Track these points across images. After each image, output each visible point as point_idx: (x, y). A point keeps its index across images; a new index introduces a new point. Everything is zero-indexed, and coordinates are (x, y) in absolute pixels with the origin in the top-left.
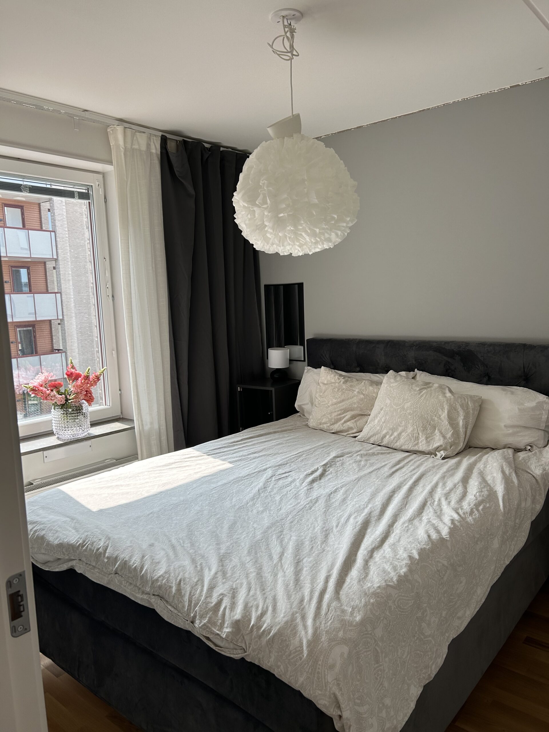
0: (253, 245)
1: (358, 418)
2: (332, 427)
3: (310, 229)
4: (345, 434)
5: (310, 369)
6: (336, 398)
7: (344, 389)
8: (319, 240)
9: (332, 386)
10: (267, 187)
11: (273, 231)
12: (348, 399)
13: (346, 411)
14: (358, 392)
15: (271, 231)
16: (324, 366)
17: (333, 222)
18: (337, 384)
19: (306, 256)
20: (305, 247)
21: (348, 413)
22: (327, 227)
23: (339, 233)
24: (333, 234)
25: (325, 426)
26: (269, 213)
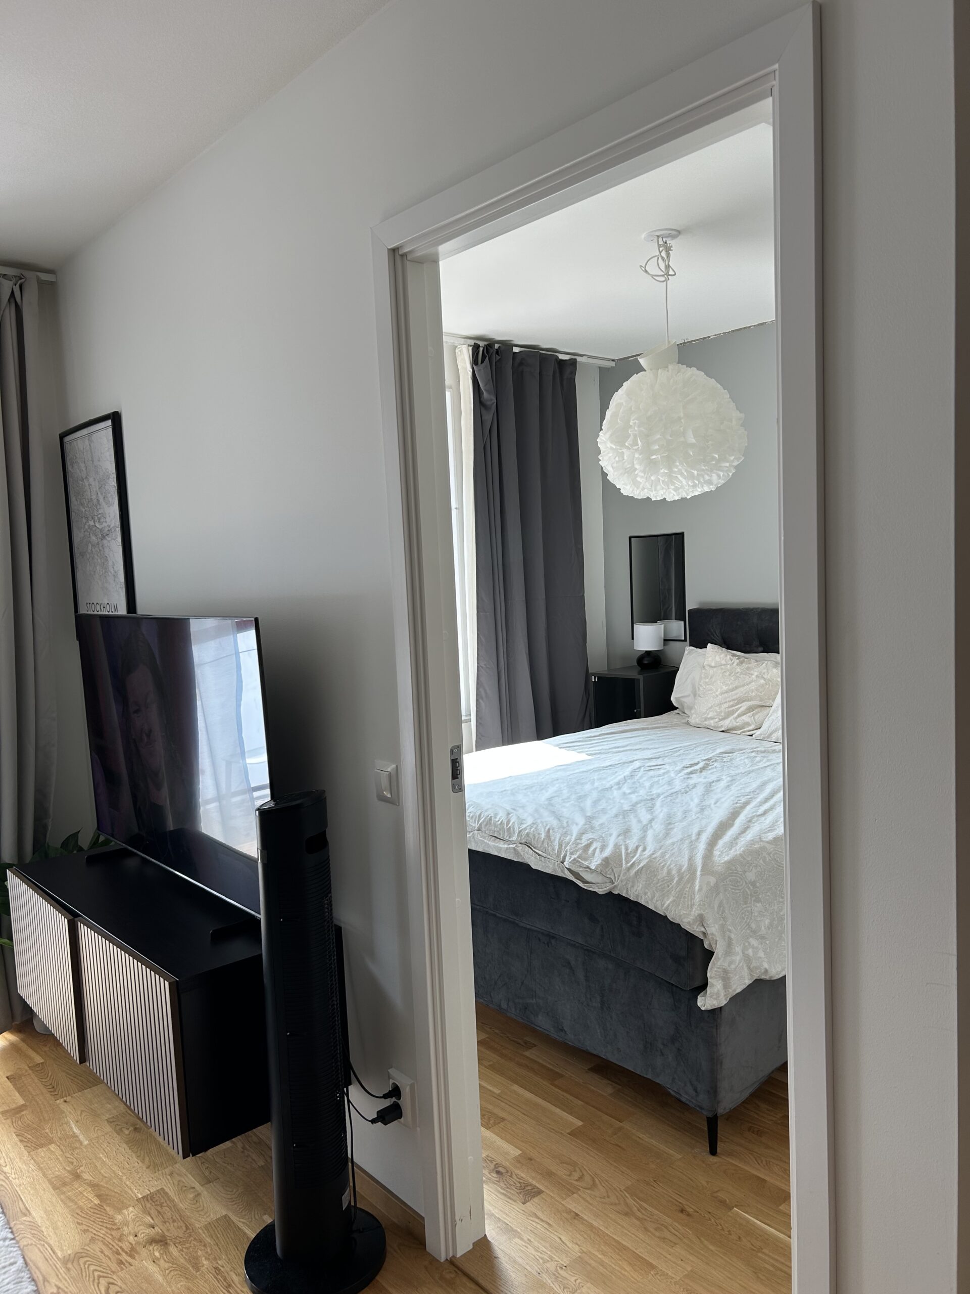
0: (620, 489)
1: (757, 710)
2: (721, 723)
3: (686, 471)
4: (739, 732)
5: (693, 650)
6: (727, 685)
7: (738, 673)
8: (697, 482)
9: (722, 669)
10: (639, 427)
11: (645, 474)
12: (744, 685)
13: (740, 701)
14: (757, 676)
15: (642, 474)
16: (711, 643)
17: (714, 462)
18: (729, 666)
19: (683, 500)
20: (680, 490)
21: (744, 704)
22: (707, 467)
23: (722, 474)
24: (713, 475)
25: (712, 722)
26: (640, 455)
